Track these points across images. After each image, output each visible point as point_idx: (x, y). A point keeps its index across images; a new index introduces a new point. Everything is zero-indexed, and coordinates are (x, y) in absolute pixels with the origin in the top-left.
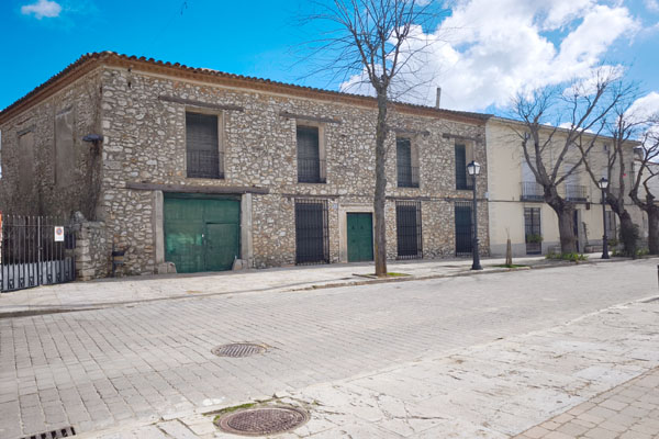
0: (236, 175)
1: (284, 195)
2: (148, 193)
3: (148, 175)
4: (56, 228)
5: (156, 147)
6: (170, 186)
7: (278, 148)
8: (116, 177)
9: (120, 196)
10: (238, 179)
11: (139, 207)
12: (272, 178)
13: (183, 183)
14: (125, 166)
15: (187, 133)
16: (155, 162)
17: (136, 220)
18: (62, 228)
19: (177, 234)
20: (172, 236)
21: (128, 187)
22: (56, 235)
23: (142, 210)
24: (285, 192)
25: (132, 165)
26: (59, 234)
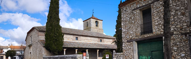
0: (157, 30)
1: (182, 34)
2: (131, 43)
3: (131, 37)
4: (106, 55)
5: (133, 27)
6: (137, 39)
7: (176, 11)
8: (125, 39)
9: (126, 45)
10: (158, 31)
11: (130, 47)
12: (174, 26)
13: (140, 37)
14: (126, 35)
15: (143, 18)
16: (132, 32)
17: (129, 52)
18: (108, 55)
19: (142, 56)
20: (141, 57)
21: (127, 42)
22: (106, 57)
23: (131, 48)
24: (183, 32)
25: (128, 35)
26: (107, 56)
